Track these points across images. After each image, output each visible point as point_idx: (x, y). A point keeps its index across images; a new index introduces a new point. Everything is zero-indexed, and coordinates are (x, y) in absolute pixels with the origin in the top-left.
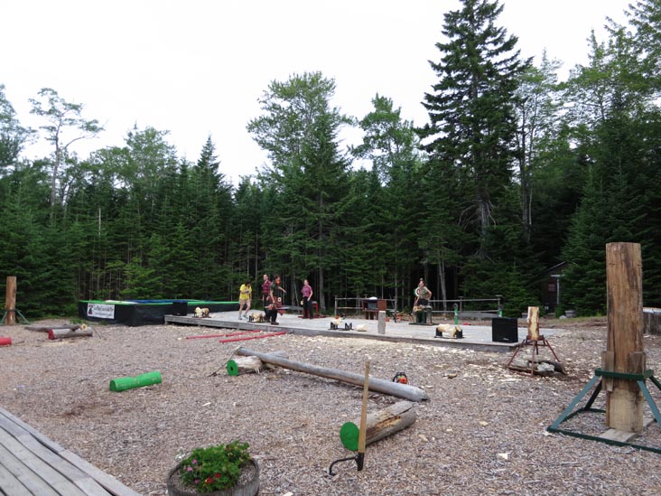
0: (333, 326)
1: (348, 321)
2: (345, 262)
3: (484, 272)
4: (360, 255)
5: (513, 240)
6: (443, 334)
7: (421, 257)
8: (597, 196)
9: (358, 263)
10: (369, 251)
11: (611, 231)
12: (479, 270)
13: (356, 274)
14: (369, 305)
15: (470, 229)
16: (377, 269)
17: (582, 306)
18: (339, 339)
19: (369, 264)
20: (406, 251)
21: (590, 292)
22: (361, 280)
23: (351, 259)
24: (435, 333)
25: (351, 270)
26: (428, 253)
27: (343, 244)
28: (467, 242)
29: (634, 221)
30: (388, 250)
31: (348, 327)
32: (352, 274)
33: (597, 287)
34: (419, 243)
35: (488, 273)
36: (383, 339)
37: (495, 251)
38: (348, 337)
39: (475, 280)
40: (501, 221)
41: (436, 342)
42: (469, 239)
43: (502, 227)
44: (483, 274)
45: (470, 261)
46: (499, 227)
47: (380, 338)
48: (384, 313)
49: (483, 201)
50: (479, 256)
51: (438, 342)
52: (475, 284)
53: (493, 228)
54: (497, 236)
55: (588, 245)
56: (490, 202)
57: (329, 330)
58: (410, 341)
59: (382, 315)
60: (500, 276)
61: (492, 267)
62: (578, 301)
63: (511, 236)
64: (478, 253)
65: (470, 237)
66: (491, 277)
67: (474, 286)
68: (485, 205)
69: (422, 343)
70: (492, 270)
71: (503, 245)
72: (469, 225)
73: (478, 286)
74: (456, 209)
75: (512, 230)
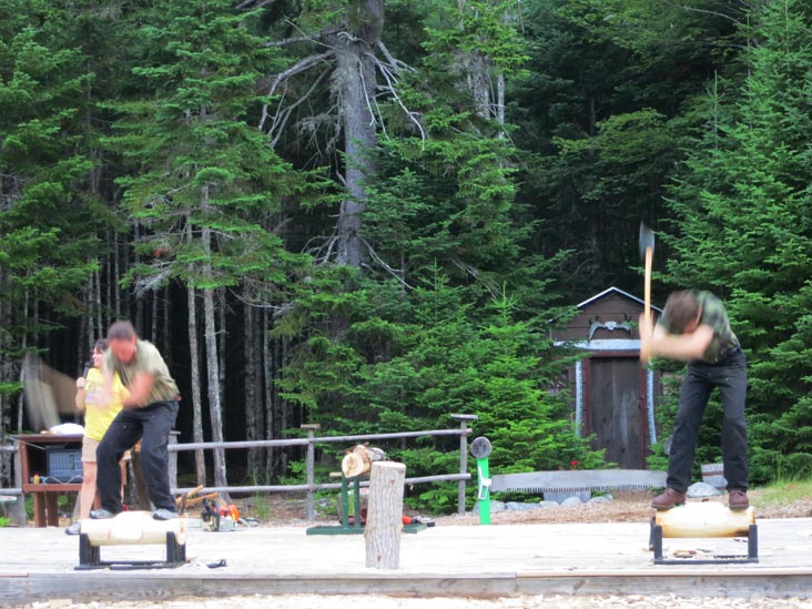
3: (383, 324)
5: (497, 198)
12: (357, 318)
14: (58, 461)
15: (298, 152)
17: (775, 441)
21: (808, 389)
28: (306, 203)
35: (397, 329)
36: (420, 588)
37: (420, 241)
38: (222, 595)
39: (343, 358)
40: (445, 123)
41: (692, 580)
42: (309, 192)
43: (449, 149)
44: (375, 331)
45: (309, 280)
46: (437, 144)
47: (400, 589)
48: (401, 472)
49: (357, 43)
50: (341, 264)
51: (703, 580)
52: (342, 372)
53: (417, 147)
54: (426, 183)
55: (798, 221)
56: (382, 46)
57: (76, 569)
58: (562, 589)
59: (393, 481)
60: (444, 341)
61: (407, 305)
62: (761, 426)
63: (488, 182)
64: (335, 249)
65: (314, 185)
66: (410, 347)
67: (339, 380)
68: (362, 55)
69: (624, 589)
70: (409, 318)
71: (453, 217)
72: (290, 133)
73: (358, 381)
74: (260, 64)
75: (492, 161)
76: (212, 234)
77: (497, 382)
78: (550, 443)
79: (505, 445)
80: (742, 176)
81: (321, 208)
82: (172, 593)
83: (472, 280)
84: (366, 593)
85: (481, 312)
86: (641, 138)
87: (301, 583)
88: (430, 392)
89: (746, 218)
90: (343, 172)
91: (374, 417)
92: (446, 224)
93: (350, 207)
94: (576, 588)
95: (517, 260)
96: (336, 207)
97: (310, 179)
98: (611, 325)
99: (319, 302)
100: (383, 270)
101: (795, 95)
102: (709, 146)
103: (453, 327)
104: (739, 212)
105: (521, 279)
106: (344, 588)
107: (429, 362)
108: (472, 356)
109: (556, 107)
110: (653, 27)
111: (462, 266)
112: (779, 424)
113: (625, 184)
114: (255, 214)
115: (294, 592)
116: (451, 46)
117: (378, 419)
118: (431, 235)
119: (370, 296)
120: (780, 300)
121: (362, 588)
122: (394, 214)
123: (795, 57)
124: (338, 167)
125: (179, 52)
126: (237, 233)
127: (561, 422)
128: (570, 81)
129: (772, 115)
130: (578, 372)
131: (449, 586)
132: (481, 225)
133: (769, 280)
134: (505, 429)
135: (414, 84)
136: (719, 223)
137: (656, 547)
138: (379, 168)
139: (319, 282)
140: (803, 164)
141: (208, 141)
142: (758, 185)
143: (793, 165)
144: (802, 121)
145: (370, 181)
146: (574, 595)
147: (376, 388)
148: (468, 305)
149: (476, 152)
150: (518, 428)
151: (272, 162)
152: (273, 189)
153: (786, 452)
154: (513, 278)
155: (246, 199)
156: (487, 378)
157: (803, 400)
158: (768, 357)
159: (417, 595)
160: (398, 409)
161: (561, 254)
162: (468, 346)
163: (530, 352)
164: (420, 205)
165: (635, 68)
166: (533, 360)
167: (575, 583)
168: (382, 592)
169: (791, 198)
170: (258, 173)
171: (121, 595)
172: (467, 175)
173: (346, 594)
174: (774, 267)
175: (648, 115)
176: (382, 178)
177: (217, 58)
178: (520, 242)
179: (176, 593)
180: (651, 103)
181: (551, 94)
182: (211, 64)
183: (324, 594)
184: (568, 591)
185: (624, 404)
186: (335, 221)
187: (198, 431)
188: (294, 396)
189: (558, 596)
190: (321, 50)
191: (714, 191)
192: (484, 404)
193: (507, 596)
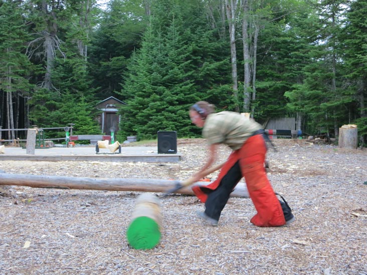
5: (82, 73)
8: (157, 42)
11: (167, 71)
12: (48, 101)
17: (143, 131)
21: (151, 120)
29: (183, 64)
33: (157, 116)
35: (57, 103)
36: (38, 159)
37: (63, 83)
39: (44, 110)
40: (70, 55)
42: (37, 70)
43: (71, 61)
44: (52, 104)
45: (37, 91)
46: (68, 60)
47: (33, 159)
49: (50, 35)
50: (45, 88)
51: (106, 158)
52: (44, 113)
53: (63, 61)
54: (65, 69)
55: (150, 81)
56: (56, 36)
58: (72, 159)
60: (68, 107)
61: (60, 98)
62: (140, 128)
63: (80, 70)
64: (44, 84)
65: (38, 69)
66: (61, 108)
67: (43, 115)
68: (52, 38)
69: (87, 159)
70: (61, 101)
71: (72, 78)
72: (34, 56)
73: (48, 116)
74: (26, 39)
75: (81, 65)
76: (12, 79)
77: (80, 116)
78: (92, 131)
79: (82, 131)
80: (139, 71)
81: (40, 74)
83: (76, 93)
84: (25, 160)
85: (78, 100)
86: (120, 63)
88: (65, 118)
89: (139, 80)
90: (46, 66)
91: (51, 124)
92: (70, 79)
93: (47, 74)
95: (88, 89)
96: (44, 74)
97: (37, 67)
98: (111, 105)
99: (38, 97)
100: (55, 90)
101: (151, 53)
102: (133, 64)
103: (71, 103)
104: (138, 79)
105: (89, 93)
106: (19, 159)
107: (65, 111)
108: (75, 110)
109: (101, 55)
110: (125, 37)
111: (74, 90)
112: (144, 128)
113: (117, 74)
114: (23, 75)
115: (8, 160)
116: (72, 37)
117: (52, 125)
118: (66, 81)
119: (51, 96)
120: (146, 99)
122: (57, 76)
123: (151, 44)
124: (44, 65)
125: (4, 34)
126: (17, 79)
127: (95, 126)
128: (105, 49)
129: (146, 57)
130: (103, 116)
131: (45, 158)
132: (78, 80)
133: (144, 95)
134: (81, 128)
135: (64, 46)
136: (133, 81)
137: (97, 150)
138: (55, 65)
139: (39, 92)
140: (153, 68)
141: (10, 56)
142: (142, 73)
143: (150, 69)
144: (152, 59)
145: (52, 68)
146: (75, 161)
147: (52, 117)
148: (75, 99)
149: (77, 62)
150: (85, 127)
151: (28, 62)
152: (28, 69)
153: (146, 134)
154: (87, 93)
155: (19, 70)
156: (78, 116)
157: (150, 122)
158: (142, 112)
159: (37, 161)
160: (57, 122)
161: (98, 88)
162: (74, 108)
163: (90, 110)
164: (63, 74)
165: (121, 47)
166: (89, 112)
167: (76, 158)
168: (29, 160)
169: (149, 76)
170: (24, 65)
172: (75, 68)
174: (145, 92)
175: (122, 57)
176: (55, 68)
177: (13, 36)
178: (88, 85)
180: (124, 55)
181: (101, 52)
182: (12, 37)
185: (114, 124)
186: (44, 78)
187: (9, 127)
188: (32, 119)
190: (42, 36)
191: (133, 74)
192: (77, 122)
193: (59, 161)
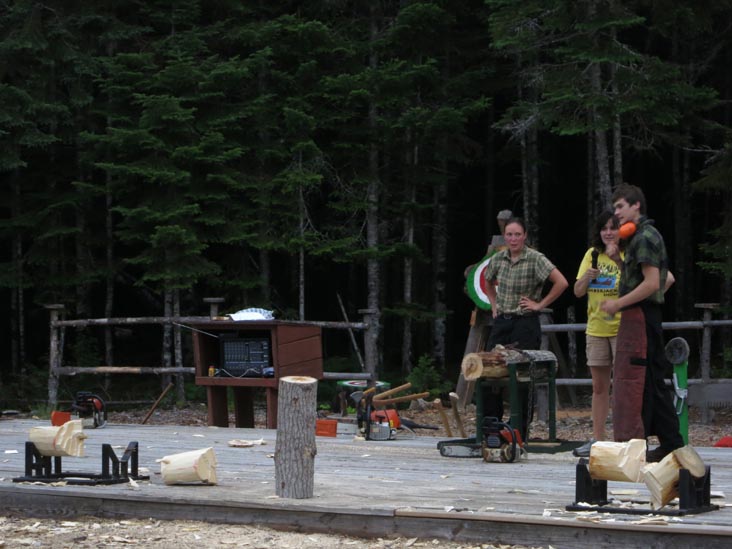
0: (41, 462)
1: (119, 436)
2: (101, 125)
4: (182, 87)
6: (615, 490)
7: (504, 102)
9: (170, 132)
10: (230, 67)
13: (159, 191)
14: (232, 351)
16: (276, 165)
18: (69, 527)
19: (231, 135)
20: (428, 65)
22: (186, 220)
23: (136, 110)
24: (570, 486)
25: (134, 169)
26: (538, 77)
27: (93, 28)
30: (328, 64)
31: (119, 466)
32: (140, 190)
34: (495, 24)
36: (303, 521)
38: (119, 517)
41: (575, 532)
47: (285, 521)
48: (307, 388)
51: (586, 533)
57: (16, 480)
58: (440, 532)
59: (296, 400)
69: (503, 538)
82: (76, 512)
84: (252, 524)
87: (192, 508)
94: (455, 532)
106: (230, 517)
121: (247, 519)
146: (453, 540)
159: (299, 531)
167: (455, 526)
168: (266, 524)
171: (31, 512)
173: (232, 524)
179: (80, 512)
183: (212, 523)
184: (447, 535)
189: (435, 541)
193: (385, 537)
